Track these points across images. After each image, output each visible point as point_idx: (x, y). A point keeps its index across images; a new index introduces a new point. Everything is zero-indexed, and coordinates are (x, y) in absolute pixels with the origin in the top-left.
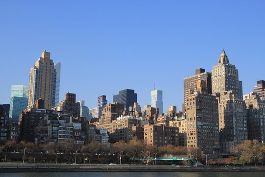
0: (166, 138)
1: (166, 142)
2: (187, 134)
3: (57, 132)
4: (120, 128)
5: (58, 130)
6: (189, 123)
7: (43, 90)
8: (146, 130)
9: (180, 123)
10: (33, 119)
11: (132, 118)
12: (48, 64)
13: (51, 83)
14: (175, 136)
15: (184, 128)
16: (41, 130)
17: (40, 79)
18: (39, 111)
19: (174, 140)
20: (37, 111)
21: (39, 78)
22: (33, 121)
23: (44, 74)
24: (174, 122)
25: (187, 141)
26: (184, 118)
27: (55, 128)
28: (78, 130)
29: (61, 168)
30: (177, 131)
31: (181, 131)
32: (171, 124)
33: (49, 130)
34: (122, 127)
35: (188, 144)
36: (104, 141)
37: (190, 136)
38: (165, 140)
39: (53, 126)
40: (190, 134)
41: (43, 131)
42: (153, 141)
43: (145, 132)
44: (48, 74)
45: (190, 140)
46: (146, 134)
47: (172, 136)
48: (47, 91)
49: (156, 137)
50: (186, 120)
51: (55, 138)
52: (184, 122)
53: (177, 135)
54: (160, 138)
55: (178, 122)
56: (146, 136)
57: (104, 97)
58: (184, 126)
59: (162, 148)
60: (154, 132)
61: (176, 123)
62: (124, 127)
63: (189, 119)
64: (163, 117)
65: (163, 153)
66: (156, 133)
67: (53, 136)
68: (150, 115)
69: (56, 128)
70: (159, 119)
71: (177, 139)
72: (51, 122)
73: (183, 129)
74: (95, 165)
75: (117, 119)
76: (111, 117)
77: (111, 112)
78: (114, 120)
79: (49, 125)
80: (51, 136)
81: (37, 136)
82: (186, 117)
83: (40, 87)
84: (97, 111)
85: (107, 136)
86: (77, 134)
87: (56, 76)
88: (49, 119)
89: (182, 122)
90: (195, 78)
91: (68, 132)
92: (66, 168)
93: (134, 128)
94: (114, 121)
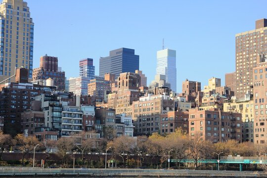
0: (223, 129)
1: (223, 135)
2: (255, 124)
3: (58, 119)
4: (146, 113)
5: (61, 118)
6: (257, 107)
7: (14, 51)
8: (193, 117)
9: (241, 106)
10: (13, 99)
11: (165, 97)
12: (21, 9)
13: (26, 41)
14: (235, 126)
15: (249, 114)
16: (35, 117)
17: (9, 34)
18: (22, 86)
19: (234, 132)
20: (19, 87)
21: (7, 32)
22: (14, 102)
23: (14, 25)
24: (232, 105)
25: (255, 133)
26: (249, 99)
27: (56, 114)
28: (90, 117)
29: (95, 175)
30: (238, 119)
31: (244, 119)
32: (226, 107)
33: (46, 116)
34: (150, 113)
35: (255, 139)
36: (128, 134)
37: (259, 127)
38: (222, 132)
39: (53, 111)
40: (259, 124)
41: (37, 118)
42: (204, 133)
43: (190, 119)
44: (21, 26)
45: (260, 133)
46: (193, 124)
47: (232, 127)
48: (20, 53)
49: (209, 129)
50: (252, 102)
51: (57, 129)
52: (248, 105)
53: (238, 125)
54: (215, 129)
55: (238, 105)
56: (192, 126)
57: (90, 61)
58: (249, 110)
59: (221, 146)
60: (206, 120)
61: (235, 107)
62: (154, 111)
63: (258, 101)
64: (213, 96)
65: (225, 153)
66: (209, 122)
67: (53, 127)
68: (188, 93)
69: (58, 113)
70: (205, 100)
71: (239, 131)
72: (50, 105)
73: (247, 116)
74: (141, 171)
75: (141, 99)
76: (131, 96)
77: (130, 88)
78: (134, 101)
79: (47, 108)
80: (50, 126)
81: (28, 126)
82: (252, 96)
83: (9, 47)
84: (79, 84)
85: (132, 126)
86: (88, 123)
87: (33, 29)
88: (45, 101)
89: (245, 105)
90: (256, 34)
91: (75, 120)
92: (102, 175)
93: (171, 114)
94: (135, 103)
